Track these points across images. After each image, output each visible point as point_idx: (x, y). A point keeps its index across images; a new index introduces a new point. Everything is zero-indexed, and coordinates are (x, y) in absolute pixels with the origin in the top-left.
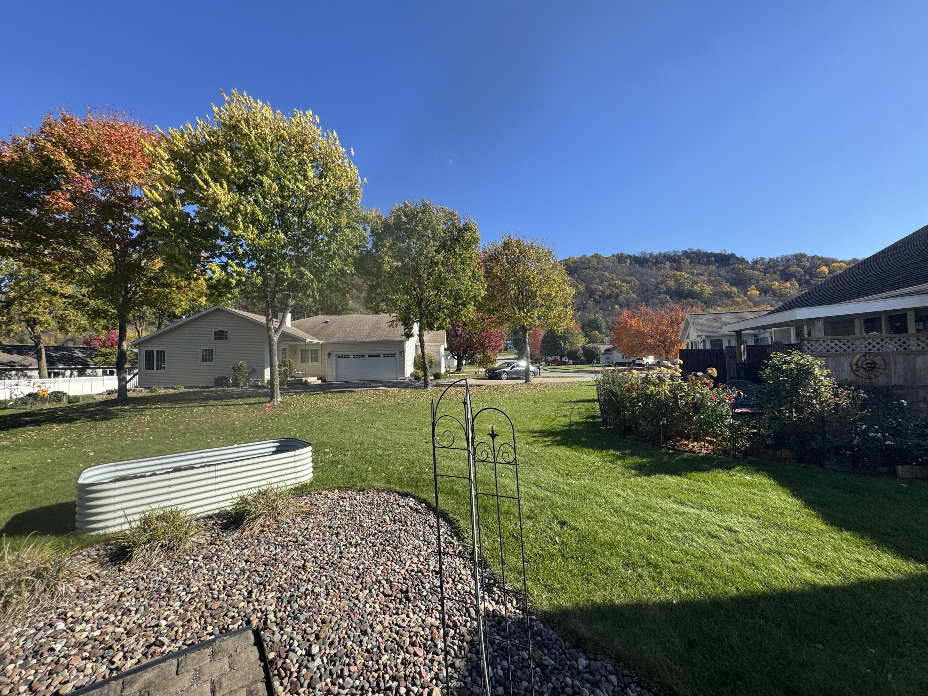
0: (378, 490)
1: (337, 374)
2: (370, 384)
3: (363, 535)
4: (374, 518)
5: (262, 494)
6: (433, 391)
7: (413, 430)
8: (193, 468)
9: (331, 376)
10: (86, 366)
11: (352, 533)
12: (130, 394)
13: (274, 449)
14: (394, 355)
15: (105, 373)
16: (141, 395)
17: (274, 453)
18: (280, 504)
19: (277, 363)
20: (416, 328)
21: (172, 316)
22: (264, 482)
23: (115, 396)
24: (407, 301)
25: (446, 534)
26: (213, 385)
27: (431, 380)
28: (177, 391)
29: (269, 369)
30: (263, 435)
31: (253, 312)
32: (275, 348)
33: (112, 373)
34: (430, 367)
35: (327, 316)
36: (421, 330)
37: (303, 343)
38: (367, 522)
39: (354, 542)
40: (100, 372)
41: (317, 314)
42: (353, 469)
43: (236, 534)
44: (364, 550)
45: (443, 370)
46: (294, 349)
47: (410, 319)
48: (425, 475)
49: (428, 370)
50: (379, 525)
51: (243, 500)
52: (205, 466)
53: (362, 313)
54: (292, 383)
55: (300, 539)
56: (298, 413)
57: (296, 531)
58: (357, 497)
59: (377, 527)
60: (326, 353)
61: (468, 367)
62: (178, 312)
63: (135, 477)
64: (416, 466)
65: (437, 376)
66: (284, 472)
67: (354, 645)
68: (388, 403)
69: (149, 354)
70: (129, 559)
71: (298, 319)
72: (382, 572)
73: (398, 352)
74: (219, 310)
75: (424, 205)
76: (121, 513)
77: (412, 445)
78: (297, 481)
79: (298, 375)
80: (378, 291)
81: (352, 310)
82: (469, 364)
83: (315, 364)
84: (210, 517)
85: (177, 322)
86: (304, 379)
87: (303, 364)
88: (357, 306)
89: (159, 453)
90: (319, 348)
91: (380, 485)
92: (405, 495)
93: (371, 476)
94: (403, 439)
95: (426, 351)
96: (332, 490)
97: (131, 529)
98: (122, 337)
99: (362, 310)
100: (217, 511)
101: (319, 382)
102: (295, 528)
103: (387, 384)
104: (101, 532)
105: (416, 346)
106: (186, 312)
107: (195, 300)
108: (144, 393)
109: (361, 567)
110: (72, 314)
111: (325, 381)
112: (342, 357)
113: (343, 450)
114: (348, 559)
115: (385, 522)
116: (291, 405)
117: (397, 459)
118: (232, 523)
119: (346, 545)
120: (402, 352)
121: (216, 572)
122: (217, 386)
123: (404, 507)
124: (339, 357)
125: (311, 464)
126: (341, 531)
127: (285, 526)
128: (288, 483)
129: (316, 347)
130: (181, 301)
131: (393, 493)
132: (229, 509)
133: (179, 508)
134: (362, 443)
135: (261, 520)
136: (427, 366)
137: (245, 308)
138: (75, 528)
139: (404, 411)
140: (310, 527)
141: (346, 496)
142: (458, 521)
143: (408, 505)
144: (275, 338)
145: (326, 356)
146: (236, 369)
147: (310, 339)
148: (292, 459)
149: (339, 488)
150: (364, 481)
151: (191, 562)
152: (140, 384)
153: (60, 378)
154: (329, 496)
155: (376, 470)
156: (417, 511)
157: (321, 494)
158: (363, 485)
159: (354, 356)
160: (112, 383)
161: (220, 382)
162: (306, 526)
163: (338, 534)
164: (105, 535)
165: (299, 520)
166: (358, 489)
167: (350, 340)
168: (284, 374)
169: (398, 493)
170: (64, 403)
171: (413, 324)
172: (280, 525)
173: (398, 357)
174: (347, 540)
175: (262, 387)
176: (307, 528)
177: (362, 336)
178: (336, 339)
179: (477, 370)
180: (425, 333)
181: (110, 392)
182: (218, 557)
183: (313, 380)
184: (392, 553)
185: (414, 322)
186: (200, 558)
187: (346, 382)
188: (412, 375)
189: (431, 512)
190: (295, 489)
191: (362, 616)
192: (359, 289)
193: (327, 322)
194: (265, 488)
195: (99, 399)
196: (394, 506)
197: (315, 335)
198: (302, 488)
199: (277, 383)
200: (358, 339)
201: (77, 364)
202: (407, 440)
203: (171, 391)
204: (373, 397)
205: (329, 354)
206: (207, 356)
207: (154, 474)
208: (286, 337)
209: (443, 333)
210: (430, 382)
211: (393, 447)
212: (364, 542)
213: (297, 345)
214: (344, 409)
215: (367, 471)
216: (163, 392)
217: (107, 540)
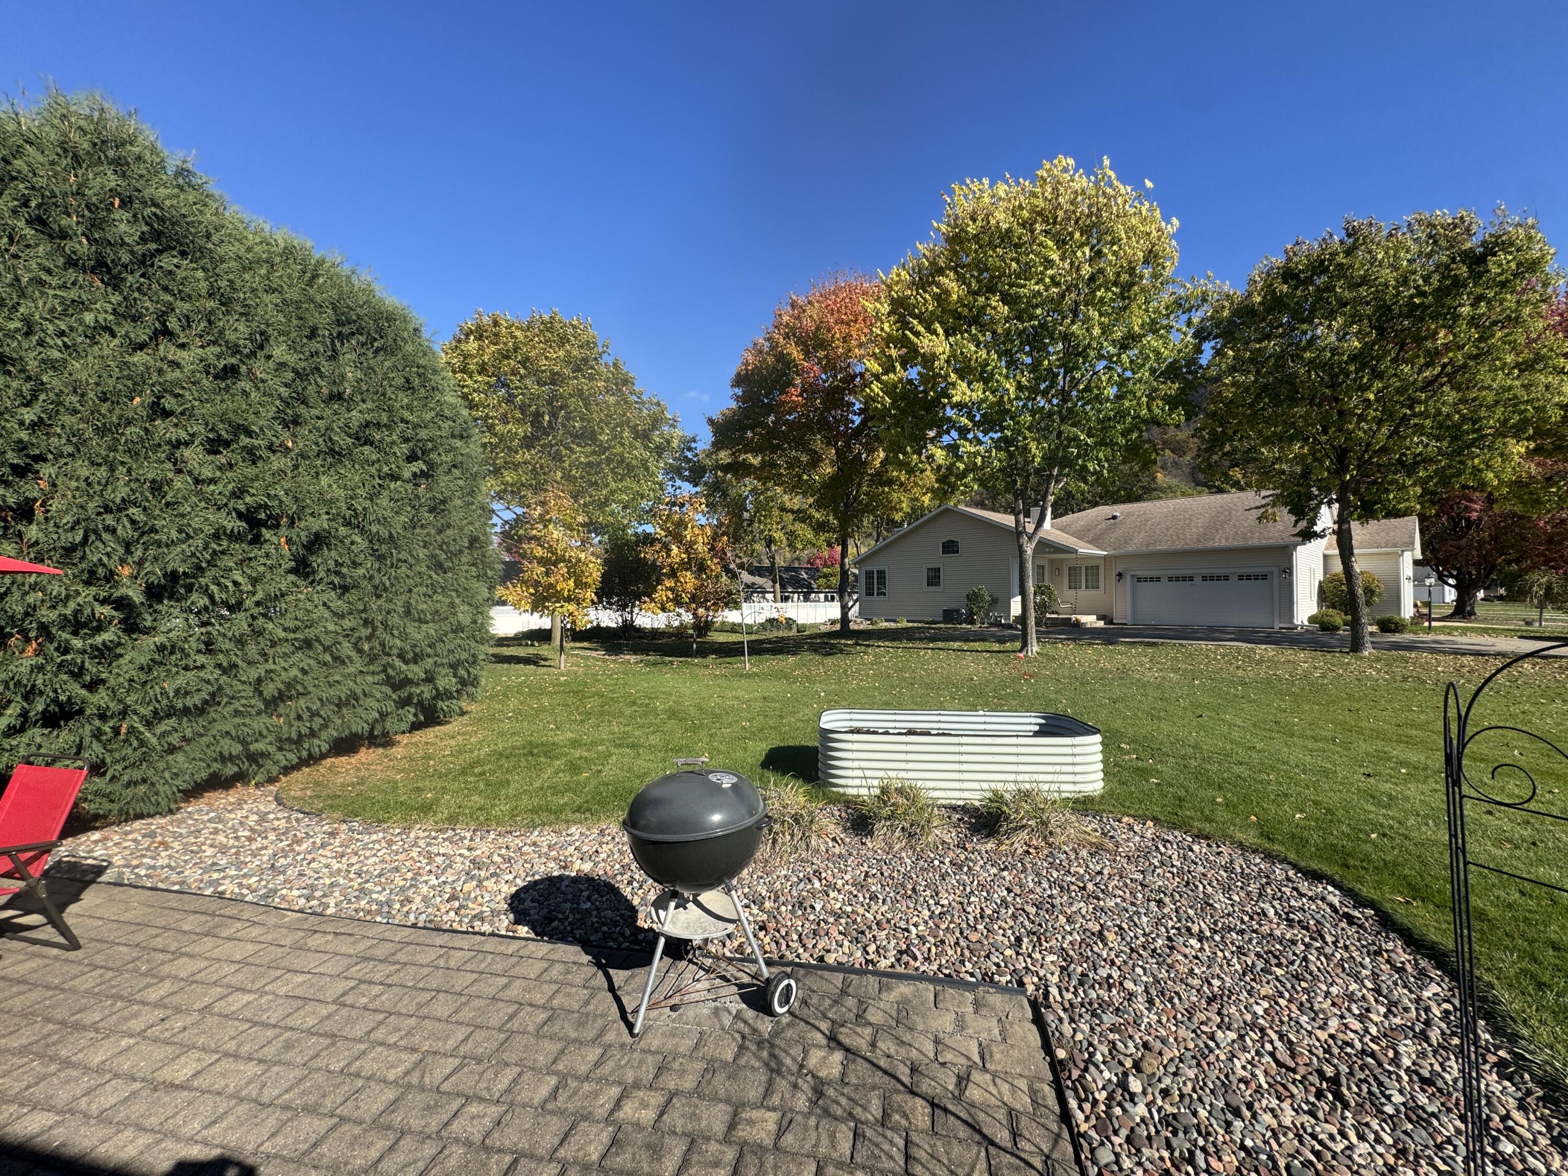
0: (1241, 846)
1: (1134, 612)
2: (1212, 633)
3: (1215, 923)
4: (1236, 898)
5: (1025, 795)
6: (1378, 660)
7: (1325, 739)
8: (929, 734)
9: (1123, 613)
10: (811, 590)
11: (1191, 912)
12: (852, 626)
13: (1037, 728)
14: (1264, 577)
15: (826, 599)
16: (862, 627)
17: (1037, 734)
18: (1055, 818)
19: (1031, 589)
20: (1326, 518)
21: (893, 524)
22: (1026, 777)
23: (838, 627)
24: (1300, 458)
25: (1448, 1001)
26: (942, 619)
27: (1372, 634)
28: (899, 625)
29: (1019, 598)
30: (1014, 703)
31: (993, 509)
32: (1029, 565)
33: (833, 599)
34: (1368, 603)
35: (1115, 507)
36: (1342, 520)
37: (1073, 556)
38: (1221, 902)
39: (1195, 929)
40: (822, 596)
41: (1096, 504)
42: (1182, 793)
43: (990, 845)
44: (1220, 954)
45: (1408, 612)
46: (1056, 566)
47: (1310, 497)
48: (1369, 848)
49: (1365, 610)
50: (1251, 918)
51: (997, 797)
52: (944, 734)
53: (1184, 494)
54: (1055, 622)
55: (1090, 886)
56: (1066, 673)
57: (1082, 871)
58: (1196, 848)
59: (1246, 918)
60: (1114, 573)
61: (1498, 609)
62: (898, 517)
63: (868, 732)
64: (1340, 821)
65: (1388, 626)
66: (1058, 769)
67: (1213, 1121)
68: (1251, 674)
69: (869, 575)
70: (871, 833)
71: (1061, 515)
72: (1266, 1011)
73: (1276, 570)
74: (948, 510)
75: (1352, 233)
76: (859, 773)
77: (1325, 772)
78: (1078, 788)
79: (1063, 609)
80: (1227, 448)
81: (1163, 490)
82: (1501, 598)
83: (1092, 592)
84: (954, 808)
85: (898, 532)
86: (1073, 617)
87: (1073, 592)
88: (1174, 482)
89: (886, 706)
90: (1101, 564)
91: (1250, 837)
92: (1315, 876)
93: (1222, 814)
94: (1296, 755)
95: (1357, 568)
96: (1142, 819)
97: (870, 796)
98: (844, 554)
99: (1185, 488)
100: (961, 803)
101: (1101, 624)
102: (1079, 865)
103: (1247, 635)
104: (841, 790)
105: (1325, 557)
106: (908, 515)
107: (917, 499)
108: (864, 625)
109: (1216, 983)
110: (798, 526)
111: (1111, 622)
112: (1145, 580)
113: (1156, 752)
114: (1186, 956)
115: (1265, 915)
116: (1054, 659)
117: (1286, 795)
118: (985, 826)
119: (1178, 929)
120: (1288, 570)
121: (968, 889)
122: (945, 621)
123: (1311, 898)
124: (1139, 580)
125: (1101, 766)
126: (1167, 900)
127: (1064, 857)
128: (1064, 787)
129: (1095, 563)
130: (901, 502)
131: (1281, 862)
132: (977, 804)
133: (919, 784)
134: (1196, 747)
135: (1024, 835)
136: (1362, 600)
137: (981, 505)
138: (818, 778)
139: (1296, 696)
140: (1106, 872)
141: (1171, 838)
142: (1491, 986)
143: (1323, 899)
144: (1029, 549)
145: (1114, 578)
146: (973, 598)
147: (1086, 549)
148: (1068, 750)
149: (1156, 820)
150: (1208, 820)
151: (936, 863)
152: (861, 614)
153: (790, 603)
154: (1136, 828)
155: (1235, 807)
156: (1351, 920)
157: (1120, 821)
158: (1208, 828)
159: (1172, 578)
160: (833, 611)
161: (950, 616)
162: (1098, 868)
163: (1160, 903)
164: (844, 794)
165: (1084, 853)
166: (1195, 831)
167: (1163, 547)
168: (1042, 608)
169: (1295, 866)
170: (793, 632)
171: (1318, 506)
172: (1055, 852)
173: (1276, 581)
174: (1179, 921)
175: (1009, 627)
176: (1100, 873)
177: (1189, 539)
178: (1131, 548)
179: (1534, 614)
180: (1355, 526)
181: (833, 622)
182: (970, 868)
183: (1089, 620)
184: (1289, 986)
185: (1321, 503)
186: (947, 860)
187: (1155, 628)
188: (1312, 619)
189: (1392, 935)
190: (1076, 801)
191: (1227, 1076)
192: (1178, 449)
193: (1114, 517)
194: (1028, 786)
195: (823, 629)
196: (1287, 890)
197: (1093, 542)
198: (1084, 802)
199: (1032, 622)
200: (1179, 546)
201: (802, 587)
202: (1308, 758)
203: (893, 625)
204: (1215, 659)
205: (1120, 575)
206: (934, 578)
207: (887, 733)
208: (1045, 546)
209: (1413, 523)
210: (1368, 638)
211: (1273, 768)
212: (1217, 938)
213: (1062, 560)
214: (1153, 675)
215: (1213, 802)
216: (884, 625)
217: (848, 802)
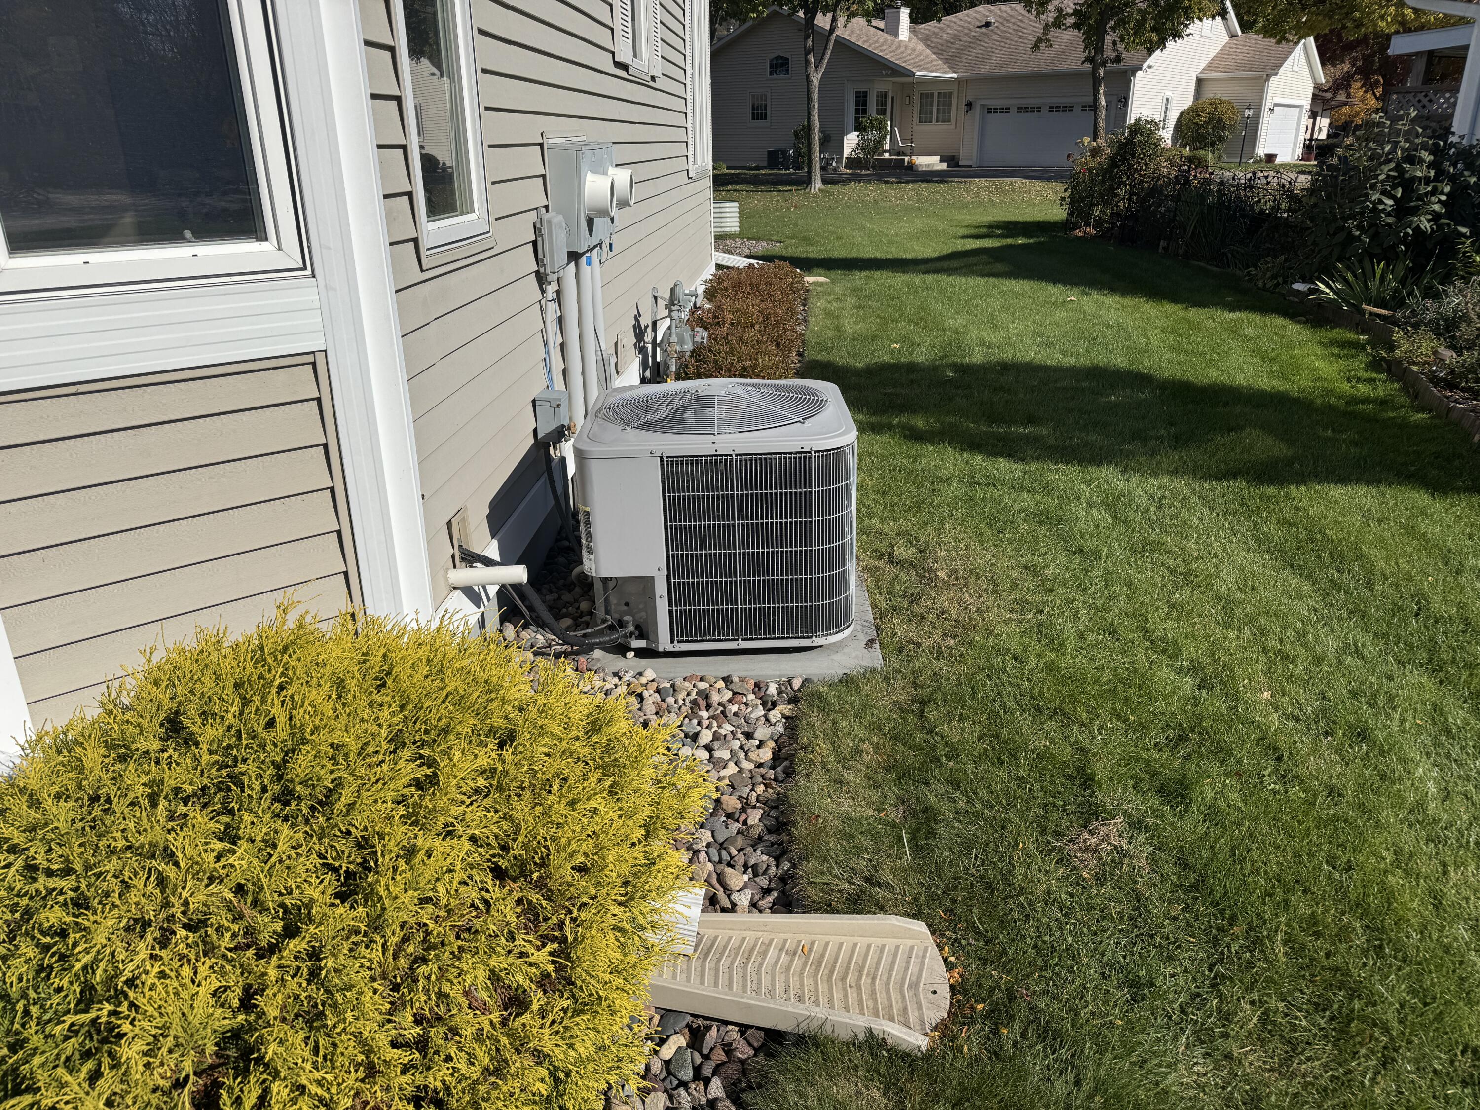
1: (980, 151)
9: (968, 156)
26: (765, 164)
37: (909, 80)
41: (970, 6)
46: (907, 93)
60: (965, 102)
71: (926, 20)
73: (1114, 99)
74: (776, 15)
83: (942, 127)
86: (906, 159)
87: (921, 127)
90: (953, 91)
101: (944, 166)
105: (1200, 81)
111: (953, 164)
112: (995, 111)
120: (1123, 100)
122: (771, 166)
124: (990, 111)
129: (947, 88)
145: (964, 108)
146: (802, 134)
147: (926, 71)
159: (1020, 110)
161: (776, 159)
167: (1014, 70)
173: (1113, 113)
178: (984, 70)
183: (929, 162)
193: (987, 24)
197: (950, 62)
205: (969, 105)
206: (760, 109)
